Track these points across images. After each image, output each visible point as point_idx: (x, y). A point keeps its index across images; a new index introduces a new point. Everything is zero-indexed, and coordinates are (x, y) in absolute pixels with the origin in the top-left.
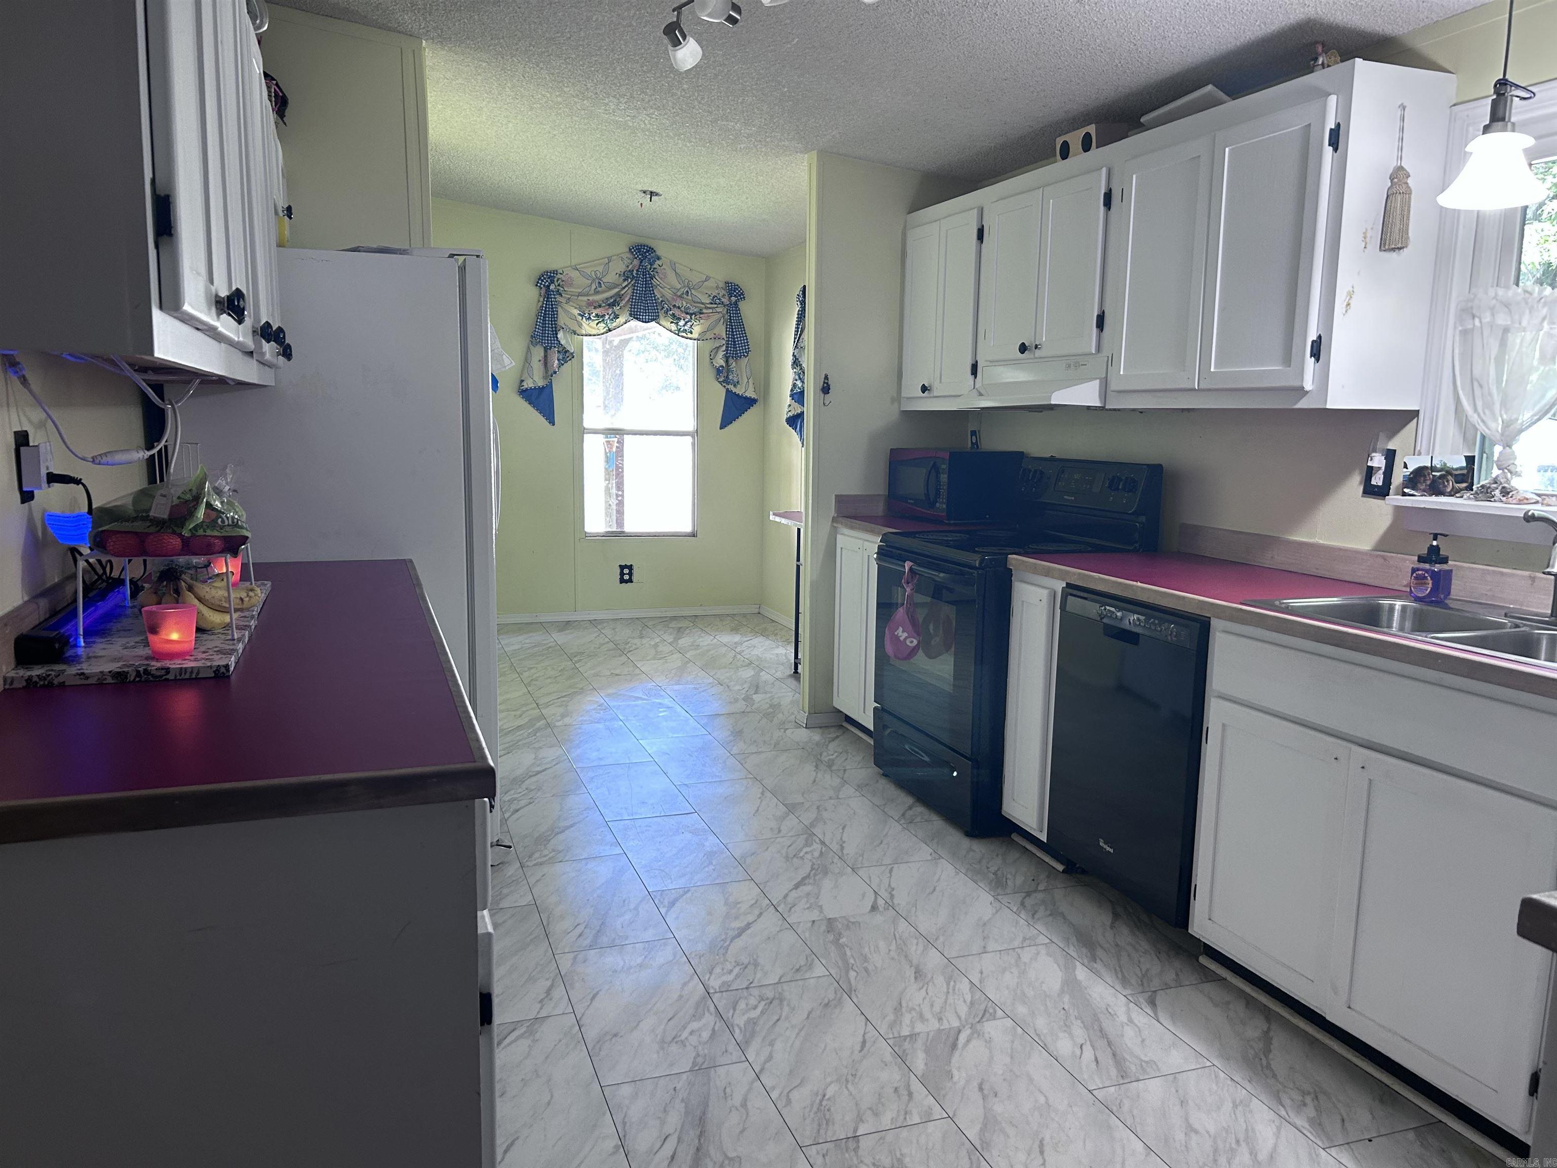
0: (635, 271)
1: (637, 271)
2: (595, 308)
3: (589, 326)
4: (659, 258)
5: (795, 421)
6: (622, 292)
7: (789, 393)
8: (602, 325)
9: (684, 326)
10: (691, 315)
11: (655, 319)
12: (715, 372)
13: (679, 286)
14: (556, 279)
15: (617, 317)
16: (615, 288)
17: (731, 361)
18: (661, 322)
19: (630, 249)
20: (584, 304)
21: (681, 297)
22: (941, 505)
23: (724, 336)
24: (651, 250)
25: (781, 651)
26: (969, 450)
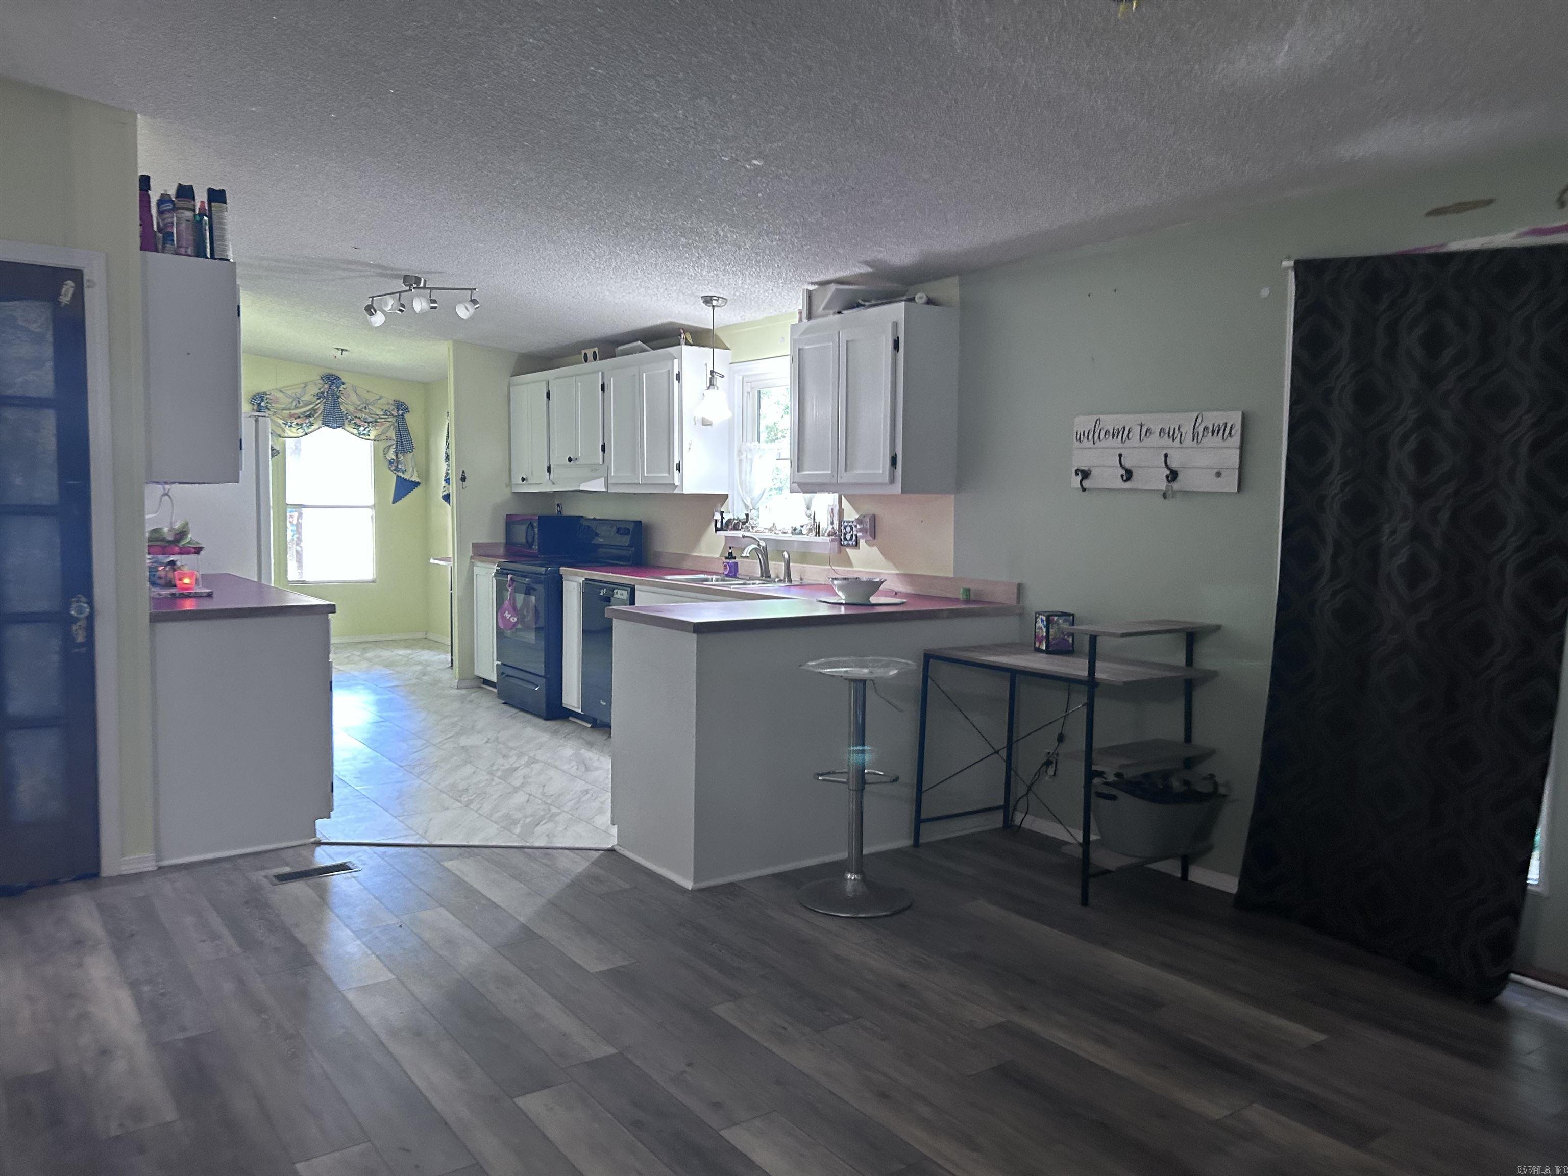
0: (326, 393)
1: (327, 392)
2: (295, 418)
3: (289, 432)
4: (343, 384)
5: (447, 498)
6: (317, 407)
7: (443, 479)
8: (301, 430)
9: (364, 431)
10: (369, 423)
11: (342, 426)
12: (387, 463)
13: (359, 403)
14: (265, 399)
15: (312, 425)
16: (310, 404)
17: (400, 455)
18: (346, 428)
19: (322, 378)
20: (286, 416)
21: (360, 410)
22: (535, 547)
23: (394, 438)
24: (337, 378)
25: (443, 657)
26: (556, 515)
